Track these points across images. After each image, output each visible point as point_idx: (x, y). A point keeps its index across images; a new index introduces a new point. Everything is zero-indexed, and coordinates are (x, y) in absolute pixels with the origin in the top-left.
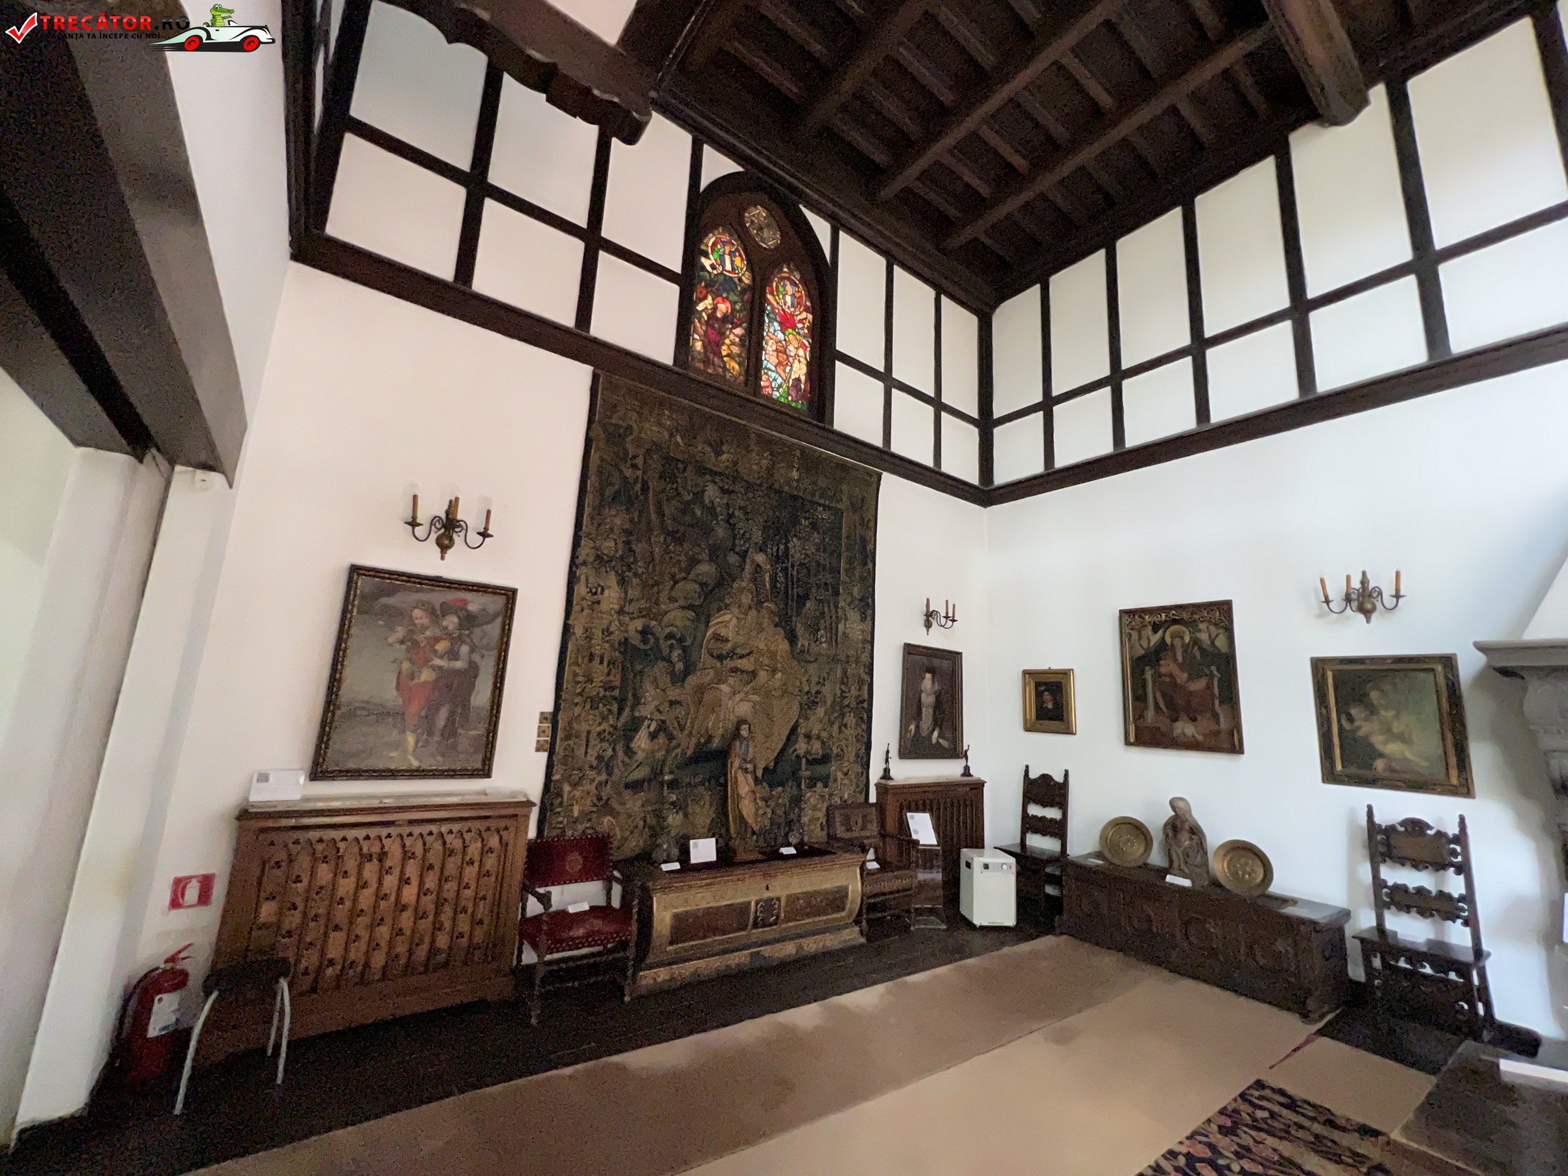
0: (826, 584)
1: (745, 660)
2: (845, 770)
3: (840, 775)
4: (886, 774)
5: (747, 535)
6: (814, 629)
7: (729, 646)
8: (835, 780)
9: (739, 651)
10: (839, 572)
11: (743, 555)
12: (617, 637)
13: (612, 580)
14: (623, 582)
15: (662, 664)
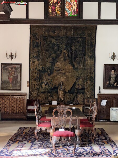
0: (81, 54)
1: (63, 71)
2: (88, 91)
3: (87, 92)
4: (100, 92)
5: (62, 47)
6: (79, 63)
7: (59, 69)
8: (86, 93)
9: (61, 69)
10: (85, 51)
11: (61, 51)
12: (38, 69)
13: (36, 60)
14: (38, 60)
15: (46, 73)
